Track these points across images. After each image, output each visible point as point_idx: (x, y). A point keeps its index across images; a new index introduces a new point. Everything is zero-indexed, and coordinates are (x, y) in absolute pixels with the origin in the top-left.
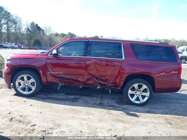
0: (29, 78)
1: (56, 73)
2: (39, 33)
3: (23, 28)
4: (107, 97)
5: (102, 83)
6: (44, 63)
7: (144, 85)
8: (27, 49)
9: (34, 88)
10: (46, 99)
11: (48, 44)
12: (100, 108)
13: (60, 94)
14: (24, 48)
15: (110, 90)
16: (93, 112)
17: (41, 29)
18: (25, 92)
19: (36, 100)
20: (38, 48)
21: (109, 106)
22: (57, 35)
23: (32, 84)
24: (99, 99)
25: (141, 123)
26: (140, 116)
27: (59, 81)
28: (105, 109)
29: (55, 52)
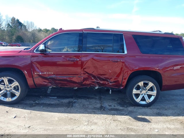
0: (10, 82)
1: (45, 73)
2: (21, 28)
3: (3, 23)
4: (106, 98)
5: (101, 82)
6: (29, 62)
7: (151, 83)
8: (9, 46)
9: (18, 94)
10: (35, 106)
11: (31, 40)
12: (102, 114)
13: (50, 97)
14: (5, 45)
15: (111, 90)
16: (95, 121)
17: (23, 24)
18: (7, 99)
19: (22, 109)
20: (21, 45)
21: (112, 110)
22: (40, 31)
23: (16, 88)
24: (98, 101)
25: (156, 130)
26: (151, 121)
27: (49, 82)
28: (109, 114)
29: (42, 47)
